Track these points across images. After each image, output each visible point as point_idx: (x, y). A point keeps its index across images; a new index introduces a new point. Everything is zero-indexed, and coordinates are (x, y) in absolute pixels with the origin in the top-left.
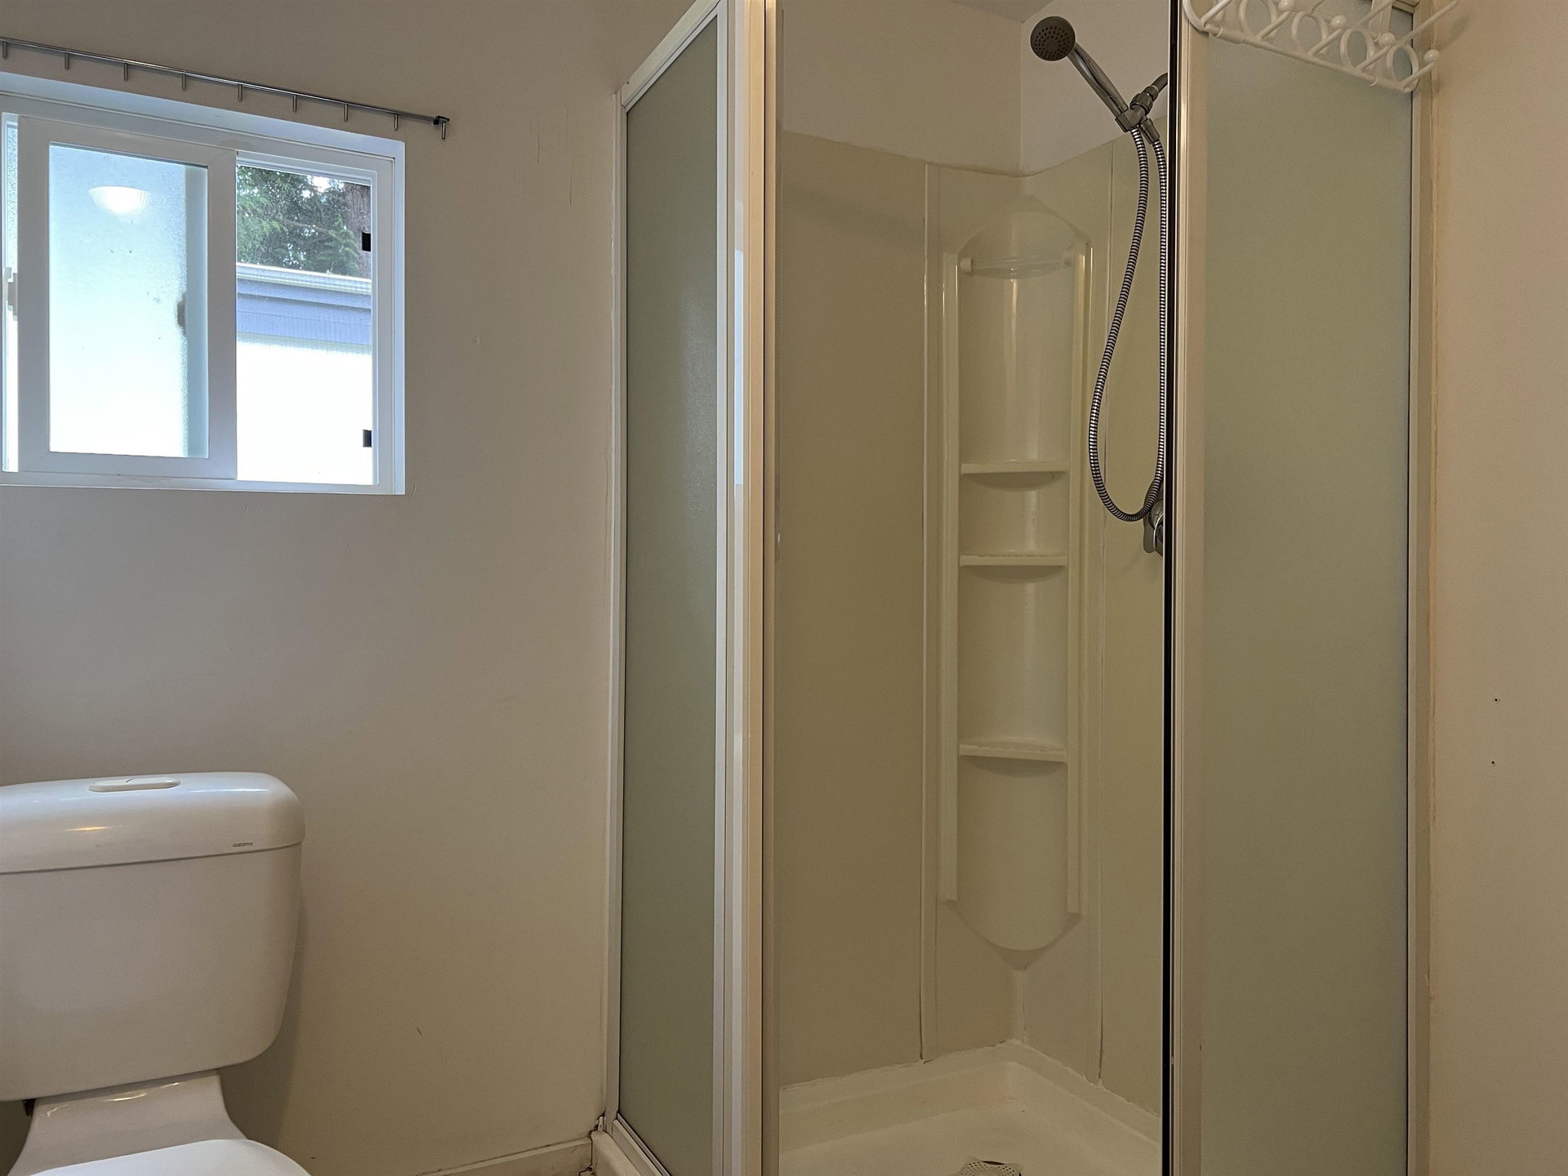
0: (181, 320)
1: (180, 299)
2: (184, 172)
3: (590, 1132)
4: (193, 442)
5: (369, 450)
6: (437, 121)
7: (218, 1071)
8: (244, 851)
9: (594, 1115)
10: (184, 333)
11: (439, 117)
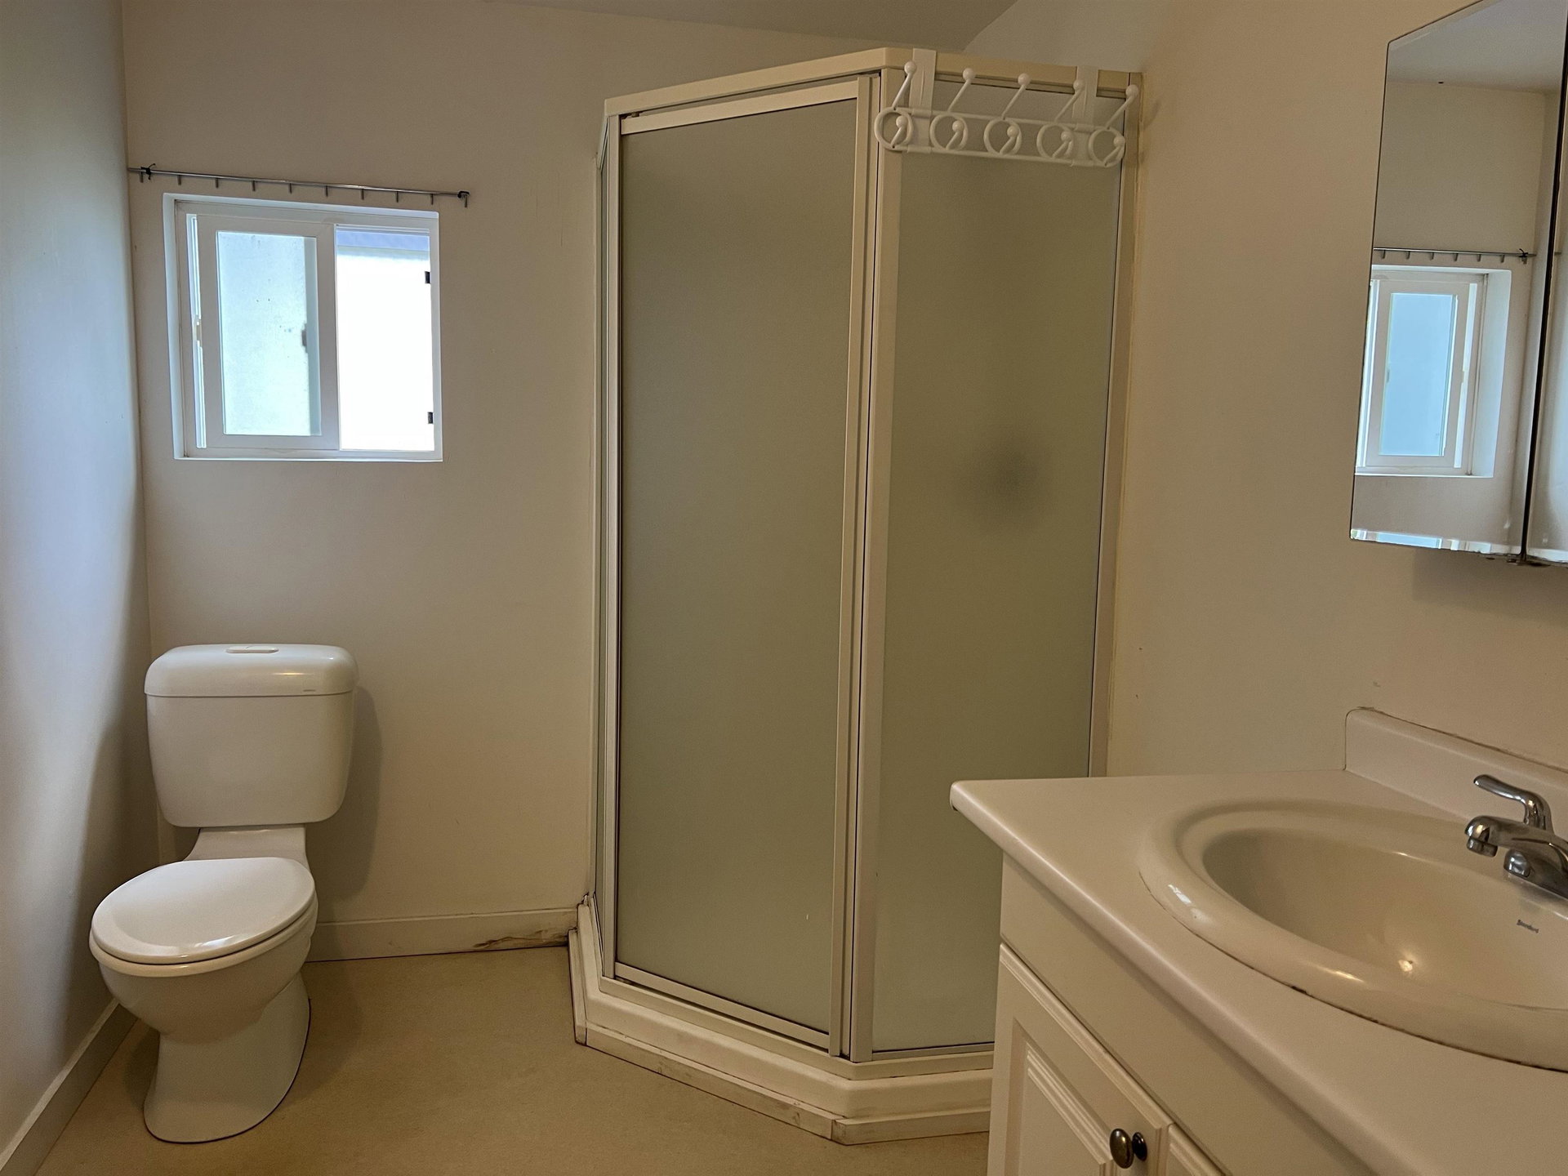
0: (304, 343)
1: (303, 328)
2: (303, 245)
3: (578, 905)
4: (314, 426)
5: (432, 426)
6: (460, 196)
7: (304, 825)
8: (309, 694)
9: (582, 892)
10: (306, 351)
11: (461, 192)
